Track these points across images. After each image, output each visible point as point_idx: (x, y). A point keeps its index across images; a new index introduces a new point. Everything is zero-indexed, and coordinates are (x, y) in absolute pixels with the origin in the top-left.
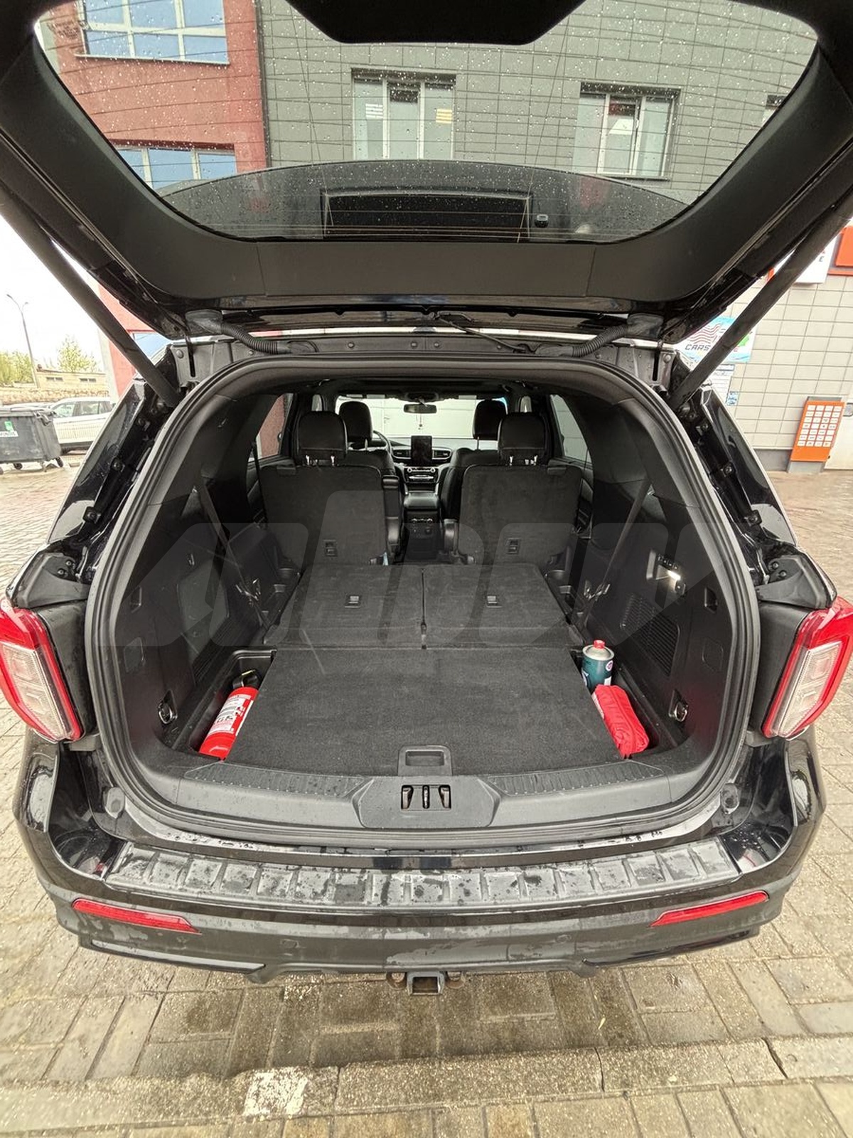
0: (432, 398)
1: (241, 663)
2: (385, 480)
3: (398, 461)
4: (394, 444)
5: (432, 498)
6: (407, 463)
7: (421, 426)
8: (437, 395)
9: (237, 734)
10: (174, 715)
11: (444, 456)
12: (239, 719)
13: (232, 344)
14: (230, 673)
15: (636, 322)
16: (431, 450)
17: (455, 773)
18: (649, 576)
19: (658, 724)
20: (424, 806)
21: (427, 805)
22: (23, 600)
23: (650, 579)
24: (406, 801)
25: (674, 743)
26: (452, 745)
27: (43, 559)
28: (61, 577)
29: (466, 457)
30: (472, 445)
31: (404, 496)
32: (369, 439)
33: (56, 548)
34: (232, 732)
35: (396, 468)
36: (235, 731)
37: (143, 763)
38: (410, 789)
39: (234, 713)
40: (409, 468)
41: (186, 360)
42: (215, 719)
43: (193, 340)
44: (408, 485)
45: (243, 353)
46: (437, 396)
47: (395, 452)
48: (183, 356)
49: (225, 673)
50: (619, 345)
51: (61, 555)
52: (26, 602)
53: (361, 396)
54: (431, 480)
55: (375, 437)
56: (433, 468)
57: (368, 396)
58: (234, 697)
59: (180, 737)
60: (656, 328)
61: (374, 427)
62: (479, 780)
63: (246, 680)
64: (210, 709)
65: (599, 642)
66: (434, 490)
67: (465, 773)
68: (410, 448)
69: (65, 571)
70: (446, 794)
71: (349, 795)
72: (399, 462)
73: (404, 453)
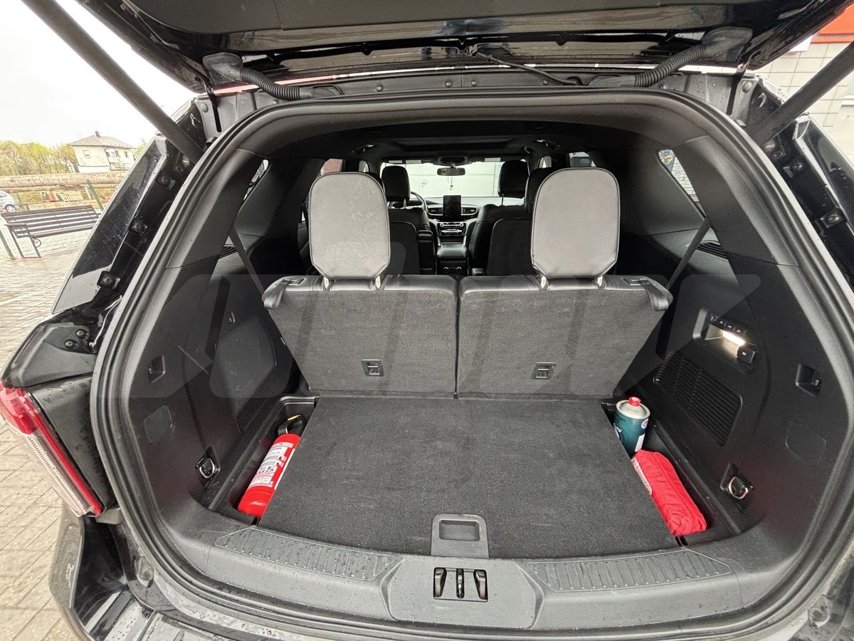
0: (461, 161)
1: (287, 408)
2: (420, 235)
3: (432, 217)
4: (429, 203)
5: (461, 248)
6: (440, 219)
7: (452, 186)
8: (466, 158)
9: (275, 488)
10: (217, 467)
11: (472, 212)
12: (280, 469)
13: (255, 93)
14: (276, 418)
15: (716, 39)
16: (460, 208)
17: (492, 556)
18: (696, 335)
19: (710, 498)
20: (458, 596)
21: (461, 593)
22: (18, 379)
23: (698, 339)
24: (438, 587)
25: (738, 530)
26: (489, 516)
27: (45, 330)
28: (70, 349)
29: (492, 212)
30: (498, 202)
31: (437, 247)
32: (408, 198)
33: (64, 317)
34: (271, 486)
35: (431, 224)
36: (274, 485)
37: (173, 528)
38: (442, 572)
39: (275, 464)
40: (442, 223)
41: (211, 113)
42: (258, 468)
43: (217, 92)
44: (440, 238)
45: (266, 102)
46: (466, 160)
47: (430, 210)
48: (208, 109)
49: (272, 418)
50: (689, 74)
51: (71, 325)
52: (22, 381)
53: (401, 162)
54: (460, 233)
55: (412, 197)
56: (462, 223)
57: (407, 161)
58: (278, 444)
59: (220, 492)
60: (737, 47)
61: (412, 189)
62: (518, 566)
63: (291, 427)
64: (255, 457)
65: (635, 399)
66: (462, 242)
67: (503, 555)
68: (442, 206)
69: (74, 342)
70: (482, 580)
71: (379, 578)
72: (433, 219)
73: (437, 210)
